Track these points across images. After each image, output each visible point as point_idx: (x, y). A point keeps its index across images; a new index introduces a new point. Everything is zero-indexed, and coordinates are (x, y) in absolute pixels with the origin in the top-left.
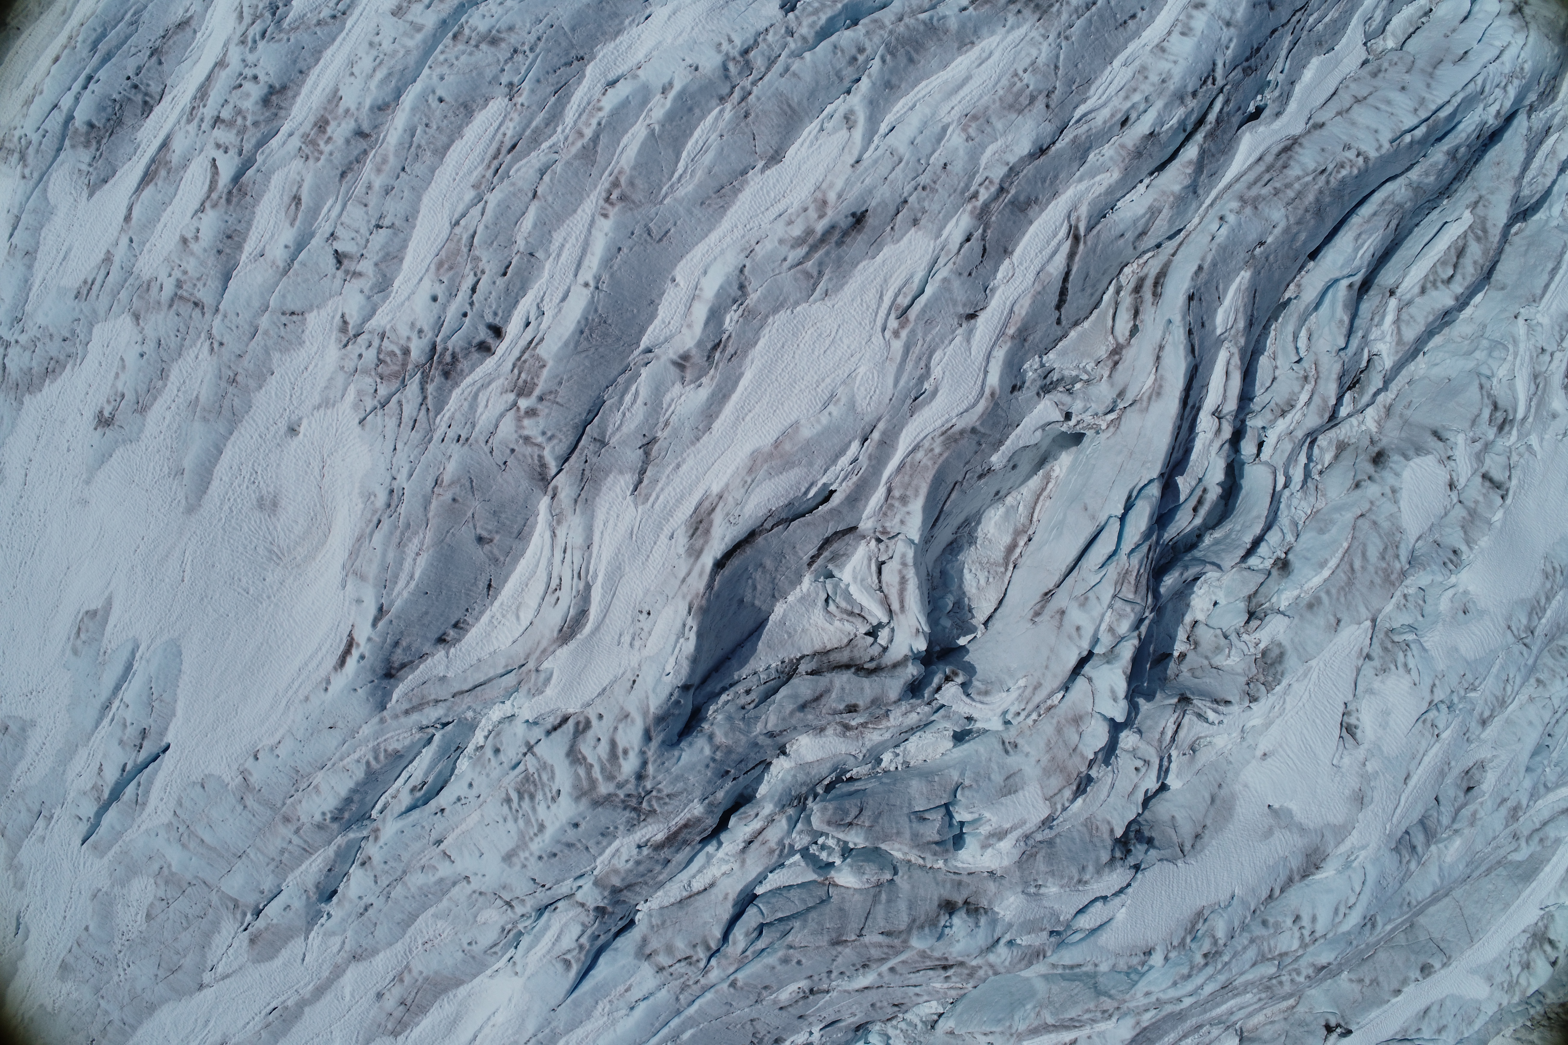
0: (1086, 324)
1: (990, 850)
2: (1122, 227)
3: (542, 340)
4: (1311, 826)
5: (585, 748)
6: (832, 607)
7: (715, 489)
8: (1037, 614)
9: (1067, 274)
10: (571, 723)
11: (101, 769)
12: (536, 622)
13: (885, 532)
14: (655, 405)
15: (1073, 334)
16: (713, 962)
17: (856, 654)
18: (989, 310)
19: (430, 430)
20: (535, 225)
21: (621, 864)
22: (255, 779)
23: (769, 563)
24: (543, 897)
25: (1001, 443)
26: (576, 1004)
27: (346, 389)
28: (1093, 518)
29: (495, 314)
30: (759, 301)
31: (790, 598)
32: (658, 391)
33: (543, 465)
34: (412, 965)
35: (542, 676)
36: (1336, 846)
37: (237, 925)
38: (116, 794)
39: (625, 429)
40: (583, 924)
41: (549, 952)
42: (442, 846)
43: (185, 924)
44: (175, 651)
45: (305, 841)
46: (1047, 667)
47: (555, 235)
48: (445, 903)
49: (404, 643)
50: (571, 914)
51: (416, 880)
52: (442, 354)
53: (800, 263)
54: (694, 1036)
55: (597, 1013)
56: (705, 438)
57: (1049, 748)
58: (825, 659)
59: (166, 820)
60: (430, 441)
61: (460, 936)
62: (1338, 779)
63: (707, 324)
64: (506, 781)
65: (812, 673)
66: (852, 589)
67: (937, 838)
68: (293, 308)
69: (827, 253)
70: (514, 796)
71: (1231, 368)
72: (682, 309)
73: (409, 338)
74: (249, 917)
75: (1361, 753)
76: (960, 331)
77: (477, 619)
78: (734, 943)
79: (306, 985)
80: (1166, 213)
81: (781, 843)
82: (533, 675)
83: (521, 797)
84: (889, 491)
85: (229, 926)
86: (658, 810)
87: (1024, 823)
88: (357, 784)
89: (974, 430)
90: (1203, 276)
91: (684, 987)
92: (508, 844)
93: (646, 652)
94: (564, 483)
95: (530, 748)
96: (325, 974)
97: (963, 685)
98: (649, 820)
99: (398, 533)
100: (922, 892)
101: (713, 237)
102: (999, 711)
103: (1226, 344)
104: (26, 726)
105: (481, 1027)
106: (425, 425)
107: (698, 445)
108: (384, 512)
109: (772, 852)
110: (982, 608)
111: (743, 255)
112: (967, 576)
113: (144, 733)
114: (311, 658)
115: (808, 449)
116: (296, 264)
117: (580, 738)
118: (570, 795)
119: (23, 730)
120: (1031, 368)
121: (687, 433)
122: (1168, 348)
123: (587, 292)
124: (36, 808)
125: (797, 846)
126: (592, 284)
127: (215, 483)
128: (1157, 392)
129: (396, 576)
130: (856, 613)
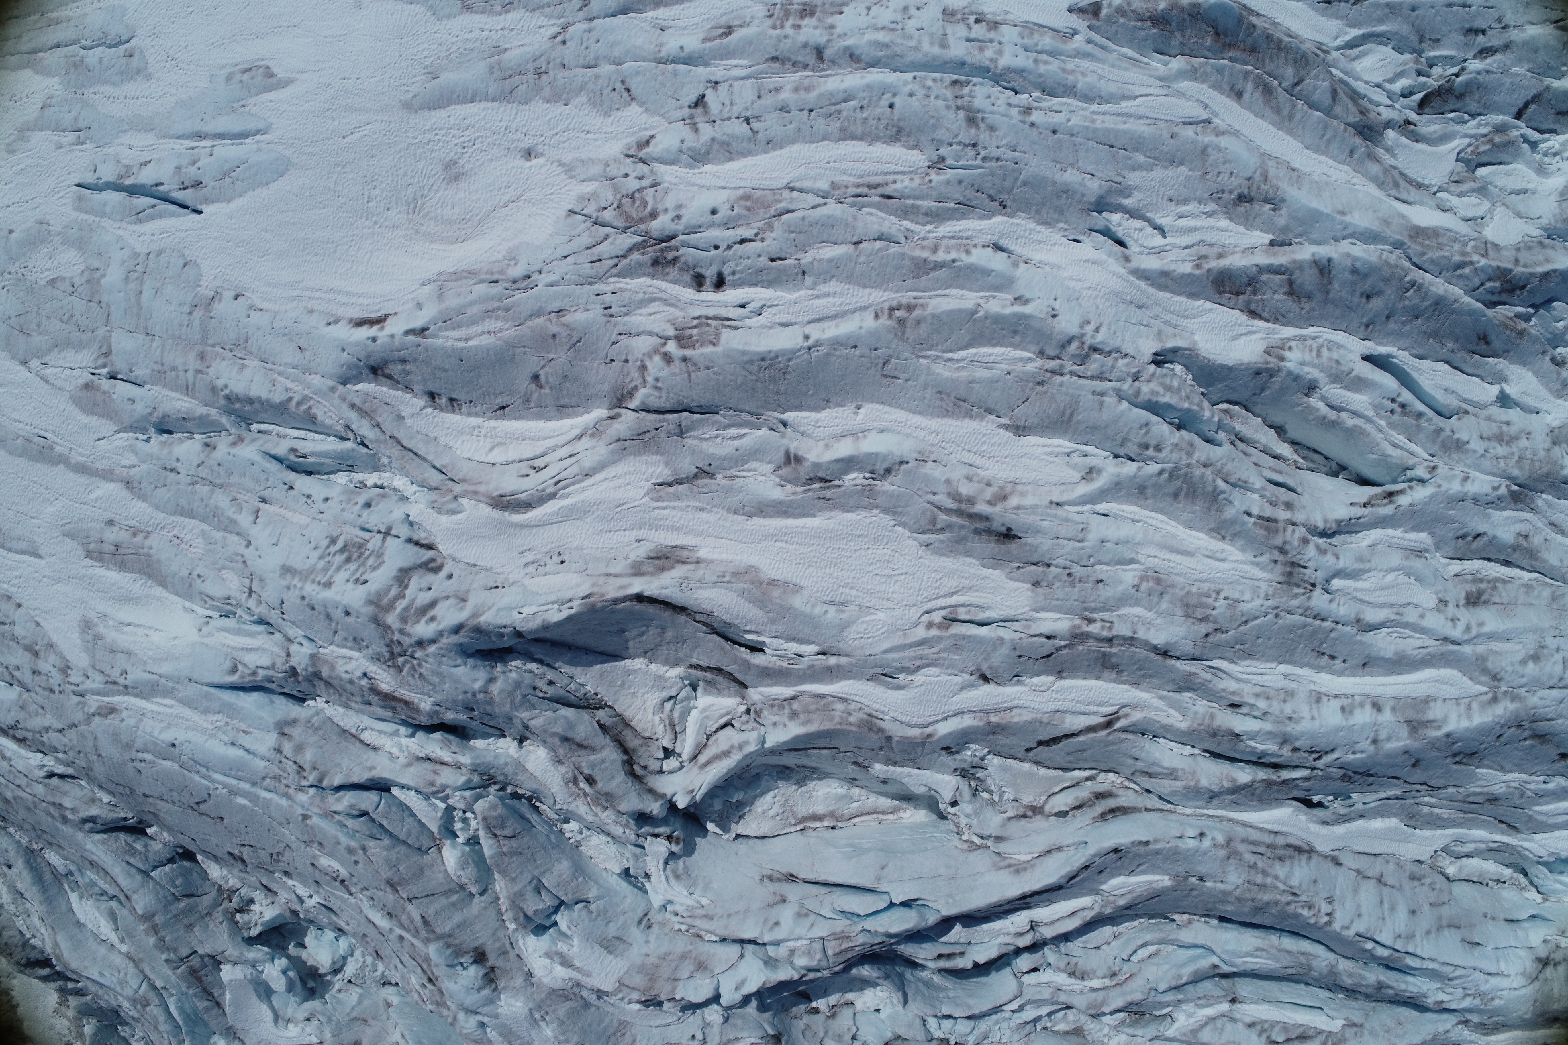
0: (1043, 771)
2: (1143, 755)
3: (736, 328)
5: (416, 582)
6: (668, 706)
7: (702, 553)
8: (770, 878)
9: (1073, 735)
10: (430, 554)
12: (497, 467)
13: (758, 713)
14: (741, 459)
15: (1027, 766)
16: (312, 791)
17: (641, 751)
18: (1000, 689)
19: (600, 278)
20: (831, 260)
22: (219, 308)
23: (669, 634)
25: (895, 764)
27: (591, 180)
28: (879, 879)
29: (734, 273)
30: (885, 492)
31: (653, 667)
32: (755, 454)
33: (631, 394)
34: (153, 536)
35: (454, 505)
38: (134, 191)
39: (704, 445)
40: (274, 664)
42: (262, 505)
43: (65, 318)
46: (729, 915)
47: (833, 282)
49: (408, 367)
51: (221, 500)
52: (670, 248)
53: (939, 508)
56: (740, 518)
57: (663, 957)
58: (620, 727)
60: (591, 284)
63: (837, 461)
64: (347, 529)
65: (601, 726)
66: (694, 713)
67: (530, 913)
68: (633, 88)
69: (962, 527)
71: (1080, 914)
72: (838, 430)
73: (666, 210)
76: (966, 677)
77: (469, 414)
78: (338, 800)
80: (1178, 785)
81: (444, 788)
82: (450, 497)
83: (342, 551)
84: (794, 698)
87: (588, 975)
89: (889, 739)
90: (1142, 849)
93: (527, 581)
94: (628, 421)
96: (100, 466)
97: (672, 855)
99: (497, 304)
100: (478, 927)
101: (917, 419)
102: (669, 897)
103: (1098, 898)
104: (141, 72)
106: (601, 272)
107: (730, 516)
108: (507, 281)
109: (432, 784)
110: (750, 825)
111: (915, 455)
112: (769, 797)
113: (197, 184)
114: (347, 294)
115: (785, 612)
116: (671, 67)
117: (423, 571)
118: (369, 594)
120: (972, 752)
121: (734, 500)
122: (1061, 856)
123: (800, 342)
125: (451, 801)
126: (811, 342)
127: (442, 113)
128: (1019, 869)
129: (459, 326)
130: (675, 729)
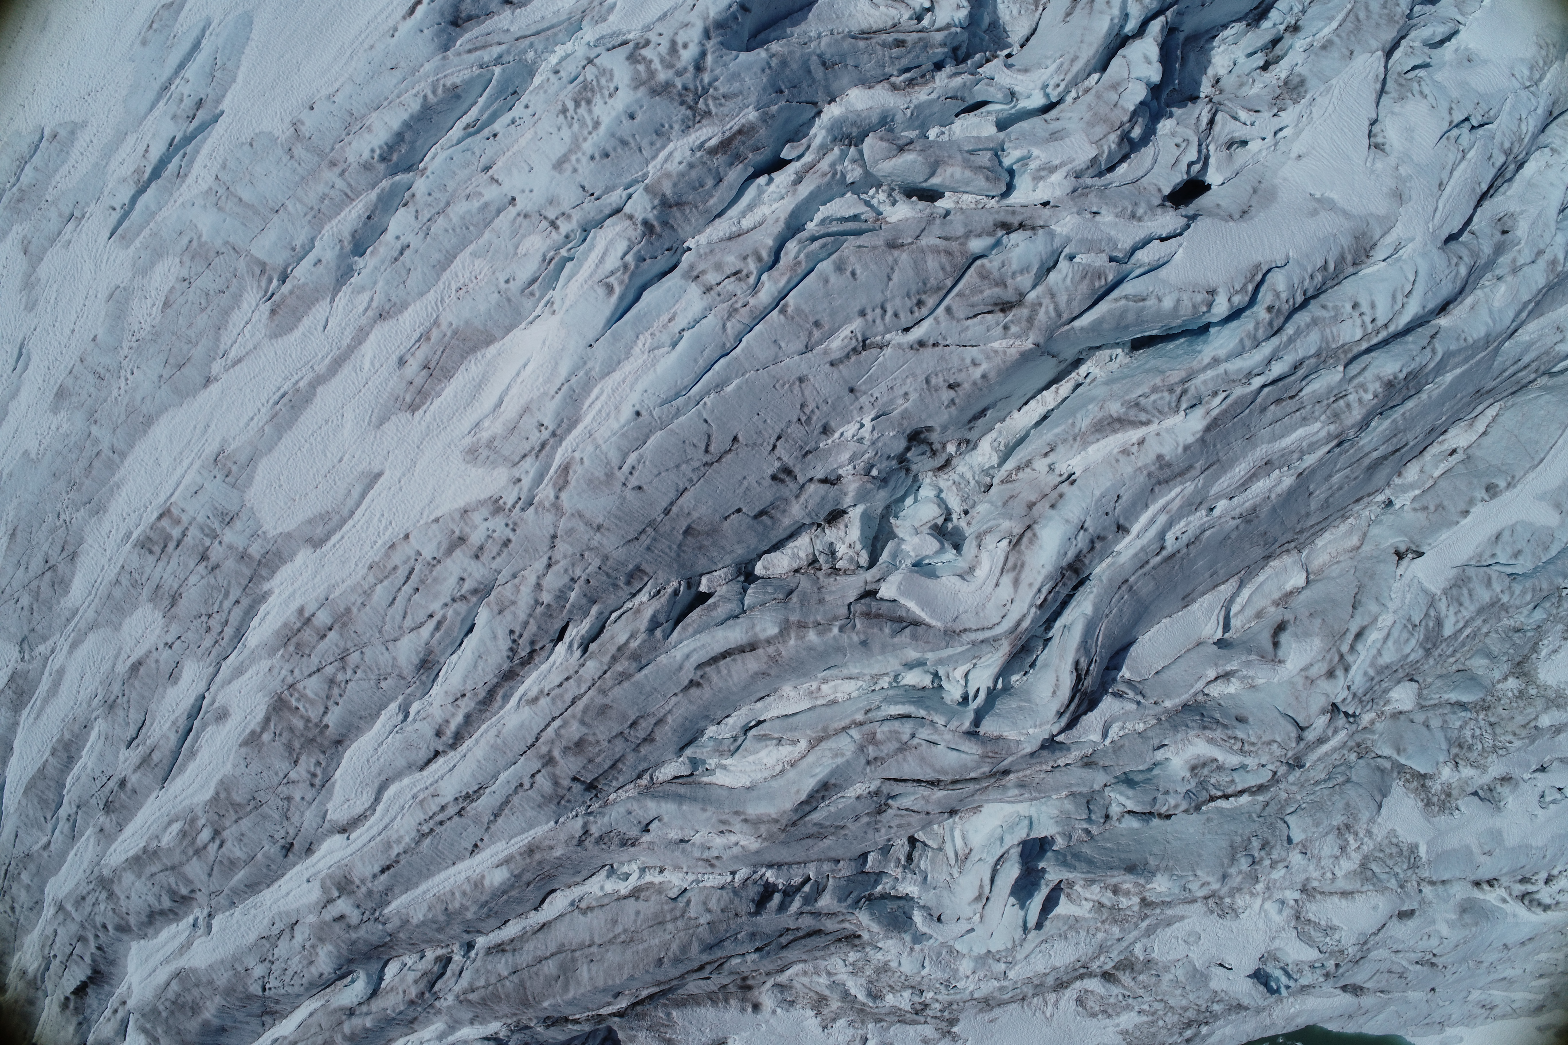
1: (1041, 184)
4: (1355, 212)
11: (146, 151)
21: (673, 167)
24: (590, 208)
26: (616, 339)
36: (1383, 236)
37: (262, 293)
41: (591, 276)
44: (247, 22)
45: (349, 184)
48: (487, 235)
50: (618, 228)
54: (739, 387)
55: (637, 350)
59: (204, 187)
61: (498, 274)
62: (1373, 177)
70: (570, 105)
74: (275, 282)
75: (1392, 160)
79: (323, 358)
85: (251, 297)
86: (714, 110)
88: (412, 117)
91: (732, 312)
92: (559, 150)
95: (590, 61)
98: (704, 122)
105: (508, 388)
119: (73, 133)
124: (67, 213)
